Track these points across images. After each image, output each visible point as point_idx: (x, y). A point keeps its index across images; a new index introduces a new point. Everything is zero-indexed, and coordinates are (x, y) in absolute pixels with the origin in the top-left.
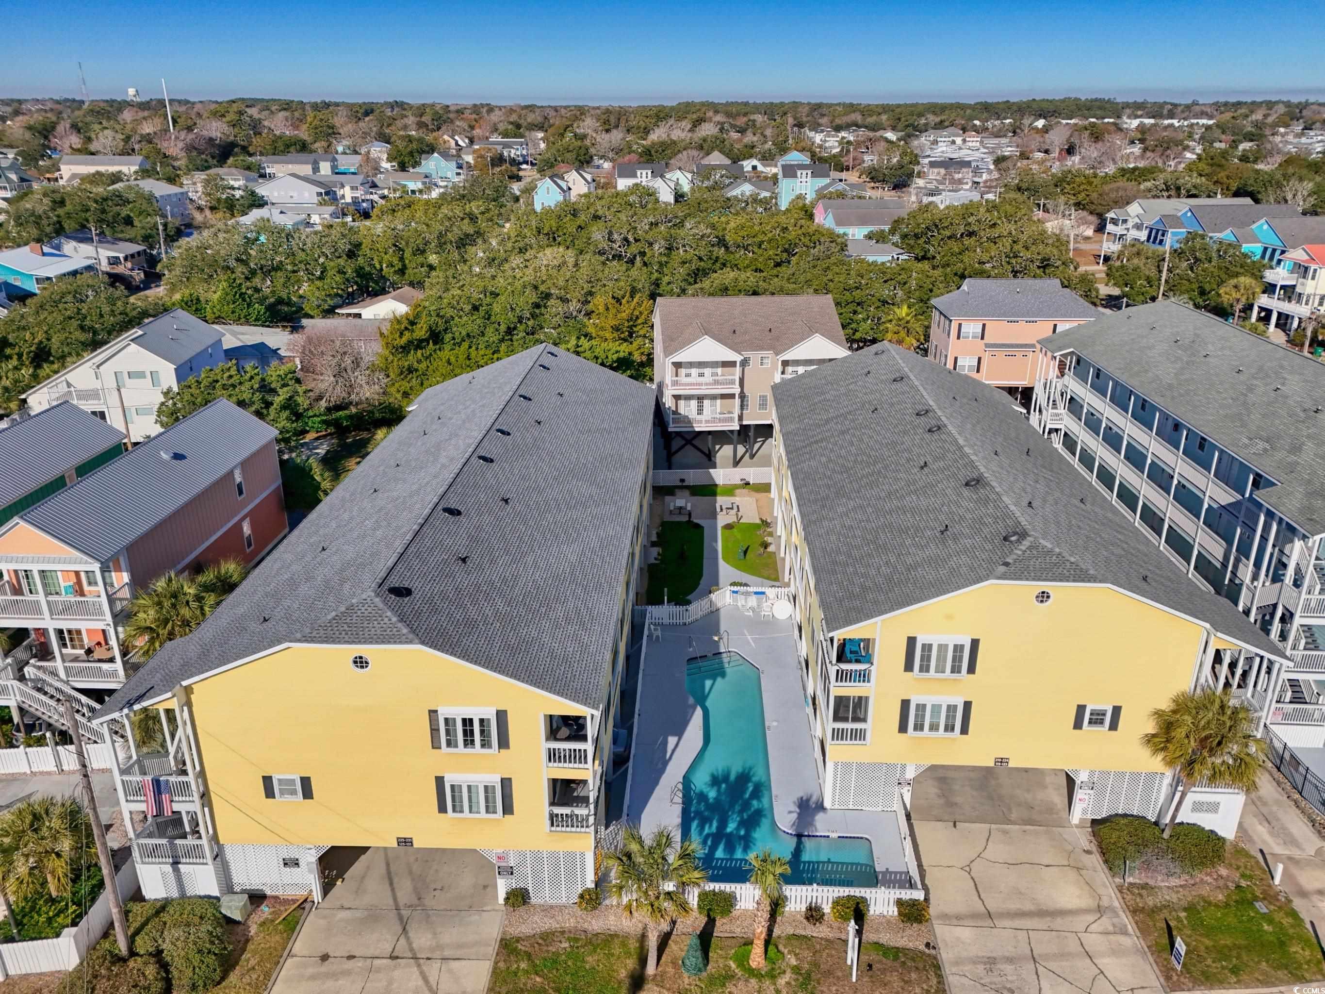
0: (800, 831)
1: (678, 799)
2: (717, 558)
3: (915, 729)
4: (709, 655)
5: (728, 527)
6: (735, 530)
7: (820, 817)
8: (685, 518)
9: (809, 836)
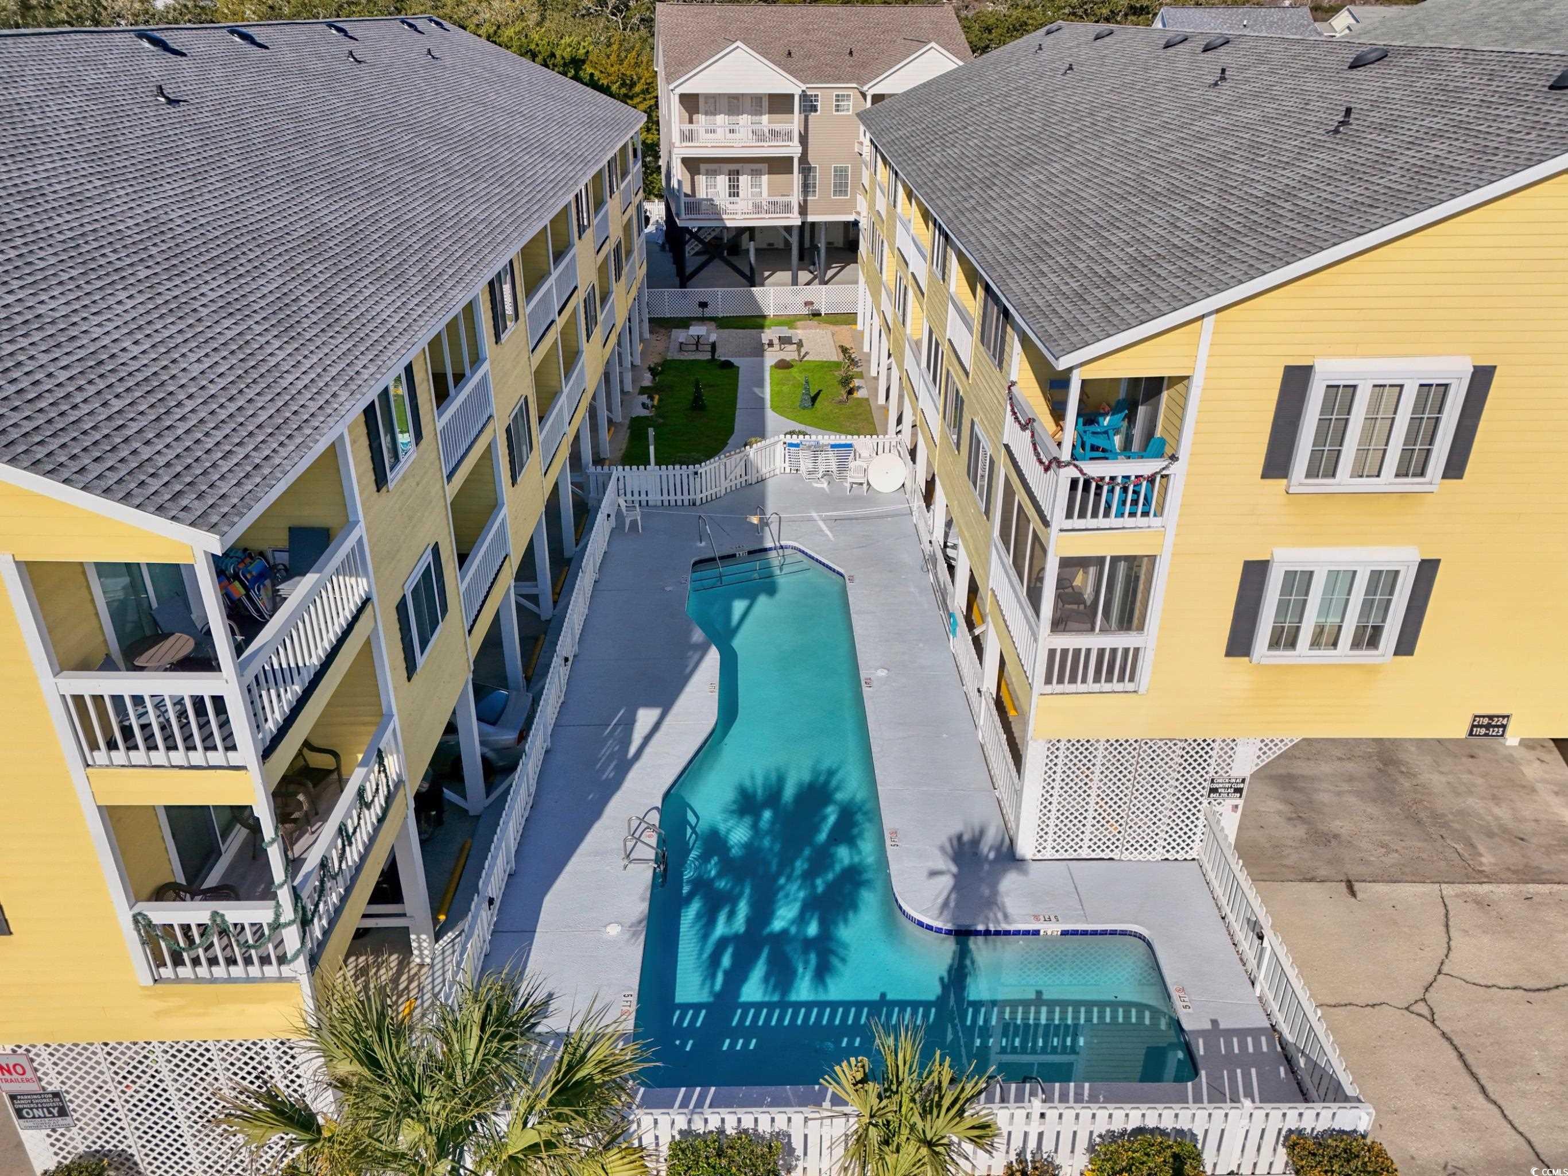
0: (965, 922)
1: (647, 850)
2: (762, 408)
3: (1275, 643)
4: (741, 553)
5: (783, 365)
6: (794, 370)
7: (1010, 883)
8: (707, 356)
9: (987, 933)
